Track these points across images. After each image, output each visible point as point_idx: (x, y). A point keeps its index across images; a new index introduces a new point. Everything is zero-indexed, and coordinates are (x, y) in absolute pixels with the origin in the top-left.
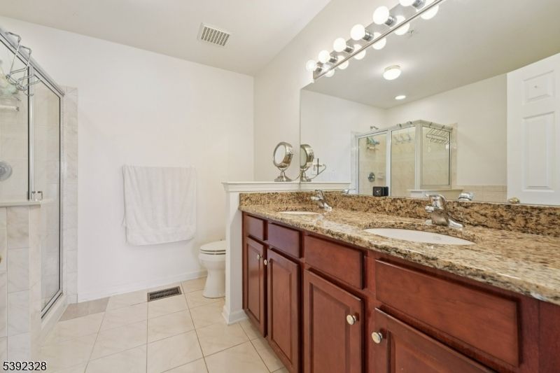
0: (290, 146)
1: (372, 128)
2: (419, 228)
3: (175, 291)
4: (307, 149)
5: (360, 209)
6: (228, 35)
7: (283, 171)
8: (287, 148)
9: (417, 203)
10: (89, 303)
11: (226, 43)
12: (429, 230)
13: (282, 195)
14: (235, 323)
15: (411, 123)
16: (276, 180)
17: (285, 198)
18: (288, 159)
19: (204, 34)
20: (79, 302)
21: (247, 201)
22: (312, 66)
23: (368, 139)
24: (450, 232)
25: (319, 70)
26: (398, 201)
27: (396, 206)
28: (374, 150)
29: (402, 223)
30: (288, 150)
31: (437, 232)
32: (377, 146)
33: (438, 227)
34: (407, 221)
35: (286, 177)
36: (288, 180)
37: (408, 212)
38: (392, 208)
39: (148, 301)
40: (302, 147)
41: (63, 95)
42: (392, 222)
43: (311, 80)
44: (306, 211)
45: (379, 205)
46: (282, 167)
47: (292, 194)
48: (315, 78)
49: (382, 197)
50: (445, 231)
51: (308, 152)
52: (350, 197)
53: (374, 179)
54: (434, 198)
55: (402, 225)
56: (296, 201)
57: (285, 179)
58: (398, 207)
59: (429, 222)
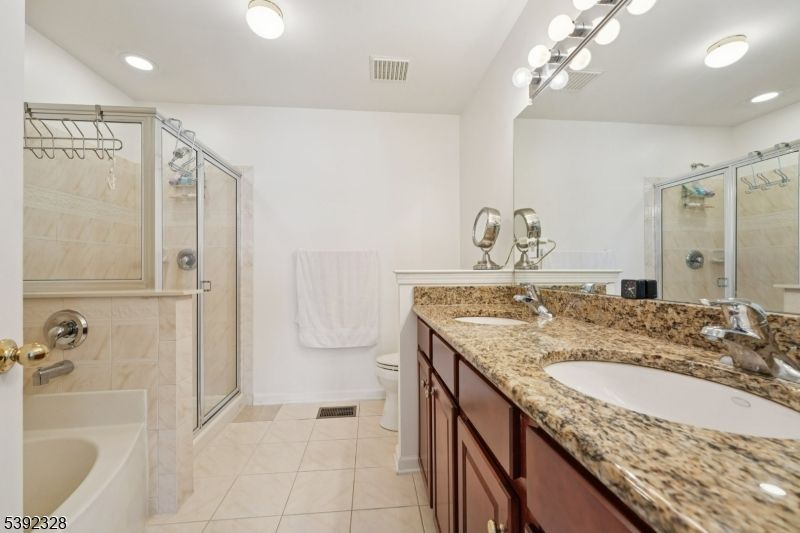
0: (496, 212)
1: (694, 166)
2: (698, 373)
3: (348, 412)
4: (527, 216)
5: (600, 322)
6: (407, 64)
7: (487, 253)
8: (491, 215)
9: (711, 317)
10: (262, 406)
11: (407, 75)
12: (724, 381)
13: (482, 290)
14: (407, 474)
15: (787, 145)
16: (476, 268)
17: (486, 295)
18: (493, 233)
19: (376, 71)
20: (255, 404)
21: (424, 299)
22: (523, 78)
23: (684, 187)
24: (773, 393)
25: (538, 81)
26: (670, 310)
27: (666, 321)
28: (702, 208)
29: (659, 357)
30: (492, 219)
31: (741, 388)
32: (708, 201)
33: (744, 377)
34: (678, 352)
35: (491, 263)
36: (495, 266)
37: (691, 335)
38: (658, 324)
39: (317, 418)
40: (519, 212)
41: (240, 176)
42: (638, 352)
43: (526, 101)
44: (511, 317)
45: (633, 314)
46: (485, 246)
47: (499, 289)
48: (532, 96)
49: (638, 301)
50: (762, 388)
51: (529, 222)
52: (582, 297)
53: (701, 263)
54: (731, 309)
55: (659, 362)
56: (506, 300)
57: (489, 265)
58: (670, 323)
59: (725, 363)
